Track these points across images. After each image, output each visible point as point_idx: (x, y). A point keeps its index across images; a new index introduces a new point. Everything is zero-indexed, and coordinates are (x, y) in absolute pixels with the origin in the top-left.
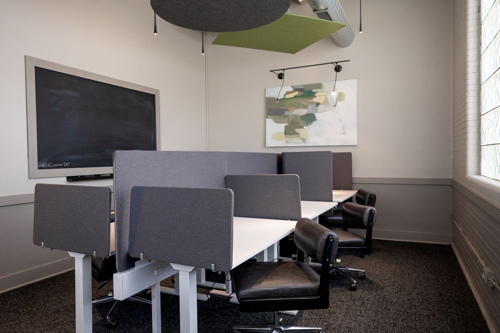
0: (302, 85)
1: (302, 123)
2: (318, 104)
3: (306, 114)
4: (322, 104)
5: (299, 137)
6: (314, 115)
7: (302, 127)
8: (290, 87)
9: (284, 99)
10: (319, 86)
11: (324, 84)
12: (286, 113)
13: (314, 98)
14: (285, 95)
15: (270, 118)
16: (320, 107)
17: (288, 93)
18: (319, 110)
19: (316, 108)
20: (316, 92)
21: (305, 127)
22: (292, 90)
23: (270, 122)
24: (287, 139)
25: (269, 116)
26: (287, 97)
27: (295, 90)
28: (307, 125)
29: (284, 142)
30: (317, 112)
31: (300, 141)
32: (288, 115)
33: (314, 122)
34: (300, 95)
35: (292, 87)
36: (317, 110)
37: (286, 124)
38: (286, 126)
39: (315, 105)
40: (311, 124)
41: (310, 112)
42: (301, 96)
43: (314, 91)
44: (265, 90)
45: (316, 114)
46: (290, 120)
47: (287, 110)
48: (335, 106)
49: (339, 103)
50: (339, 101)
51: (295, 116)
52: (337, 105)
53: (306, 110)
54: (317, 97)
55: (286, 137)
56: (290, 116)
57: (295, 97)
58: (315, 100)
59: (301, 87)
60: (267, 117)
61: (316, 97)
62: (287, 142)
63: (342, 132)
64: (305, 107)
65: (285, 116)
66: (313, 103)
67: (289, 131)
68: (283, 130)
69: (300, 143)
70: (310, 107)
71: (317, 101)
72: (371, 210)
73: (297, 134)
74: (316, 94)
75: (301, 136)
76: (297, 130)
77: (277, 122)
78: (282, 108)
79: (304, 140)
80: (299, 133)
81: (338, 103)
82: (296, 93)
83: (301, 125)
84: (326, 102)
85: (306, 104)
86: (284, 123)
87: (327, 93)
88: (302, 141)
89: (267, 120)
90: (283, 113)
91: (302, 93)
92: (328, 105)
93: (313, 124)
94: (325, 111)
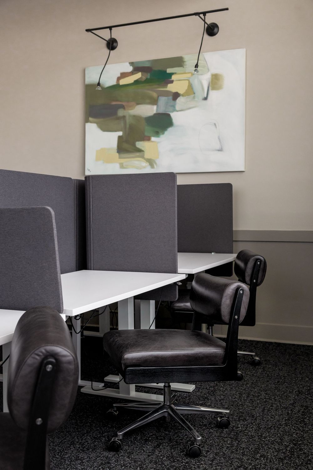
0: (149, 61)
1: (148, 130)
2: (176, 96)
3: (155, 114)
4: (183, 95)
5: (143, 157)
6: (169, 116)
7: (149, 139)
8: (128, 64)
9: (117, 87)
10: (178, 62)
11: (186, 58)
12: (121, 113)
13: (169, 85)
14: (119, 79)
15: (91, 122)
16: (180, 100)
17: (124, 75)
18: (177, 108)
19: (172, 102)
20: (172, 74)
21: (153, 139)
22: (130, 69)
23: (92, 128)
24: (122, 161)
25: (90, 119)
26: (123, 82)
27: (137, 69)
28: (157, 134)
29: (117, 166)
30: (174, 110)
31: (145, 164)
32: (124, 117)
33: (170, 129)
34: (144, 78)
35: (132, 64)
36: (174, 106)
37: (120, 133)
38: (120, 138)
39: (171, 97)
40: (163, 134)
41: (161, 111)
42: (147, 81)
43: (169, 71)
44: (84, 71)
45: (173, 115)
46: (128, 126)
47: (123, 107)
48: (206, 99)
49: (213, 94)
50: (214, 89)
51: (134, 116)
52: (209, 98)
53: (155, 107)
54: (174, 82)
55: (120, 158)
56: (127, 118)
57: (137, 82)
58: (171, 88)
59: (147, 65)
60: (87, 121)
61: (172, 82)
62: (122, 166)
63: (218, 147)
64: (154, 102)
65: (119, 118)
66: (167, 93)
67: (125, 146)
68: (114, 144)
69: (144, 167)
70: (163, 100)
71: (174, 90)
72: (237, 289)
73: (140, 151)
74: (174, 77)
75: (147, 155)
76: (139, 145)
77: (105, 128)
78: (114, 103)
79: (151, 162)
80: (143, 149)
81: (211, 92)
82: (138, 76)
83: (147, 134)
84: (190, 91)
85: (155, 95)
86: (116, 131)
87: (193, 74)
88: (148, 164)
89: (88, 125)
90: (115, 113)
91: (148, 76)
92: (194, 98)
93: (166, 133)
94: (190, 108)
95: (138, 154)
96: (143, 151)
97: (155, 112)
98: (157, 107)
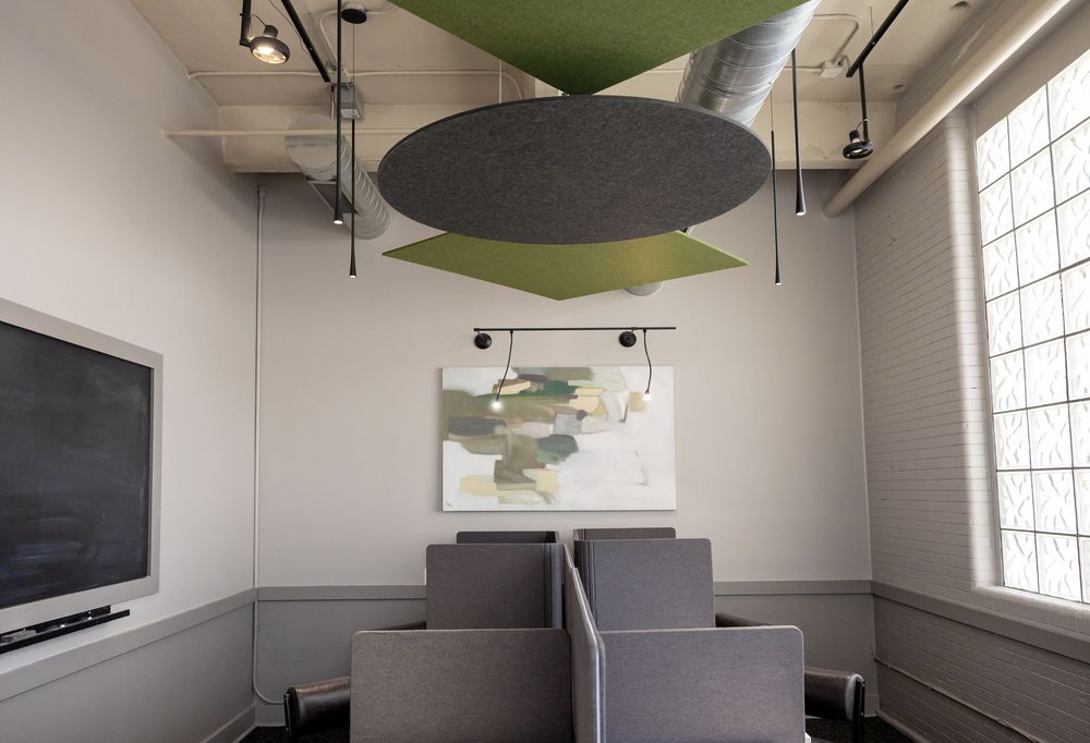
0: (541, 368)
1: (541, 456)
2: (581, 415)
3: (552, 436)
4: (591, 414)
5: (534, 490)
6: (573, 438)
7: (542, 466)
8: (510, 369)
10: (585, 373)
11: (595, 369)
12: (499, 430)
13: (572, 401)
14: (497, 387)
15: (452, 440)
16: (586, 420)
17: (504, 383)
18: (584, 429)
19: (577, 422)
20: (576, 387)
21: (548, 466)
22: (513, 375)
23: (453, 449)
24: (502, 493)
25: (450, 435)
26: (504, 391)
27: (524, 377)
28: (555, 460)
29: (495, 499)
30: (580, 432)
31: (537, 498)
32: (504, 436)
33: (573, 456)
34: (535, 389)
35: (516, 369)
36: (579, 427)
37: (500, 457)
38: (497, 462)
39: (575, 416)
40: (564, 460)
41: (561, 430)
42: (538, 393)
43: (571, 383)
44: (440, 371)
45: (577, 438)
46: (510, 448)
47: (503, 423)
48: (623, 421)
49: (632, 416)
50: (632, 410)
51: (520, 436)
52: (627, 419)
53: (551, 427)
54: (579, 398)
55: (498, 489)
56: (509, 437)
57: (523, 393)
58: (575, 404)
59: (538, 373)
60: (443, 436)
61: (576, 397)
62: (502, 500)
63: (641, 480)
64: (551, 420)
65: (496, 437)
66: (570, 411)
67: (506, 473)
68: (491, 471)
69: (537, 502)
70: (562, 419)
71: (579, 407)
73: (530, 481)
74: (577, 392)
75: (541, 487)
76: (528, 473)
77: (473, 450)
78: (488, 417)
79: (546, 496)
80: (534, 478)
81: (630, 414)
82: (526, 385)
83: (539, 460)
84: (602, 410)
85: (551, 411)
86: (492, 454)
87: (605, 390)
88: (541, 498)
89: (447, 445)
90: (491, 431)
91: (541, 387)
92: (607, 418)
93: (568, 459)
94: (601, 431)
95: (526, 485)
96: (534, 482)
97: (551, 433)
98: (555, 427)
